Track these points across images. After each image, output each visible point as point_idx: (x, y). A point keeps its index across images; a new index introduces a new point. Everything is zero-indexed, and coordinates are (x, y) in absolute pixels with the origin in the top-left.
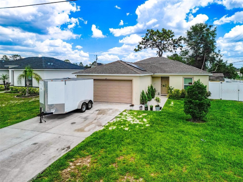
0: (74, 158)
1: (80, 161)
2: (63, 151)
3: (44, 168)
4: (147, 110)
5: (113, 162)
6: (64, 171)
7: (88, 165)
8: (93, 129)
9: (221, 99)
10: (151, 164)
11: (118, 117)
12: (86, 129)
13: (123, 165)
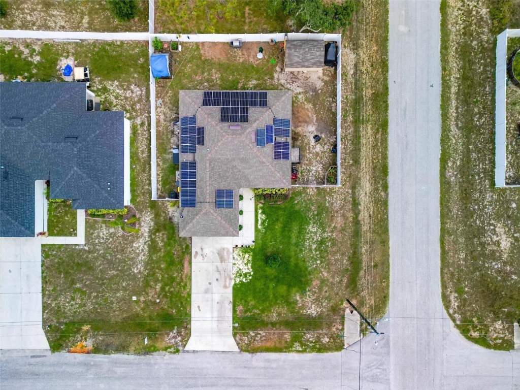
0: (236, 307)
1: (239, 308)
4: (247, 247)
6: (238, 313)
7: (242, 309)
8: (231, 284)
10: (259, 304)
11: (234, 264)
12: (227, 285)
13: (252, 307)
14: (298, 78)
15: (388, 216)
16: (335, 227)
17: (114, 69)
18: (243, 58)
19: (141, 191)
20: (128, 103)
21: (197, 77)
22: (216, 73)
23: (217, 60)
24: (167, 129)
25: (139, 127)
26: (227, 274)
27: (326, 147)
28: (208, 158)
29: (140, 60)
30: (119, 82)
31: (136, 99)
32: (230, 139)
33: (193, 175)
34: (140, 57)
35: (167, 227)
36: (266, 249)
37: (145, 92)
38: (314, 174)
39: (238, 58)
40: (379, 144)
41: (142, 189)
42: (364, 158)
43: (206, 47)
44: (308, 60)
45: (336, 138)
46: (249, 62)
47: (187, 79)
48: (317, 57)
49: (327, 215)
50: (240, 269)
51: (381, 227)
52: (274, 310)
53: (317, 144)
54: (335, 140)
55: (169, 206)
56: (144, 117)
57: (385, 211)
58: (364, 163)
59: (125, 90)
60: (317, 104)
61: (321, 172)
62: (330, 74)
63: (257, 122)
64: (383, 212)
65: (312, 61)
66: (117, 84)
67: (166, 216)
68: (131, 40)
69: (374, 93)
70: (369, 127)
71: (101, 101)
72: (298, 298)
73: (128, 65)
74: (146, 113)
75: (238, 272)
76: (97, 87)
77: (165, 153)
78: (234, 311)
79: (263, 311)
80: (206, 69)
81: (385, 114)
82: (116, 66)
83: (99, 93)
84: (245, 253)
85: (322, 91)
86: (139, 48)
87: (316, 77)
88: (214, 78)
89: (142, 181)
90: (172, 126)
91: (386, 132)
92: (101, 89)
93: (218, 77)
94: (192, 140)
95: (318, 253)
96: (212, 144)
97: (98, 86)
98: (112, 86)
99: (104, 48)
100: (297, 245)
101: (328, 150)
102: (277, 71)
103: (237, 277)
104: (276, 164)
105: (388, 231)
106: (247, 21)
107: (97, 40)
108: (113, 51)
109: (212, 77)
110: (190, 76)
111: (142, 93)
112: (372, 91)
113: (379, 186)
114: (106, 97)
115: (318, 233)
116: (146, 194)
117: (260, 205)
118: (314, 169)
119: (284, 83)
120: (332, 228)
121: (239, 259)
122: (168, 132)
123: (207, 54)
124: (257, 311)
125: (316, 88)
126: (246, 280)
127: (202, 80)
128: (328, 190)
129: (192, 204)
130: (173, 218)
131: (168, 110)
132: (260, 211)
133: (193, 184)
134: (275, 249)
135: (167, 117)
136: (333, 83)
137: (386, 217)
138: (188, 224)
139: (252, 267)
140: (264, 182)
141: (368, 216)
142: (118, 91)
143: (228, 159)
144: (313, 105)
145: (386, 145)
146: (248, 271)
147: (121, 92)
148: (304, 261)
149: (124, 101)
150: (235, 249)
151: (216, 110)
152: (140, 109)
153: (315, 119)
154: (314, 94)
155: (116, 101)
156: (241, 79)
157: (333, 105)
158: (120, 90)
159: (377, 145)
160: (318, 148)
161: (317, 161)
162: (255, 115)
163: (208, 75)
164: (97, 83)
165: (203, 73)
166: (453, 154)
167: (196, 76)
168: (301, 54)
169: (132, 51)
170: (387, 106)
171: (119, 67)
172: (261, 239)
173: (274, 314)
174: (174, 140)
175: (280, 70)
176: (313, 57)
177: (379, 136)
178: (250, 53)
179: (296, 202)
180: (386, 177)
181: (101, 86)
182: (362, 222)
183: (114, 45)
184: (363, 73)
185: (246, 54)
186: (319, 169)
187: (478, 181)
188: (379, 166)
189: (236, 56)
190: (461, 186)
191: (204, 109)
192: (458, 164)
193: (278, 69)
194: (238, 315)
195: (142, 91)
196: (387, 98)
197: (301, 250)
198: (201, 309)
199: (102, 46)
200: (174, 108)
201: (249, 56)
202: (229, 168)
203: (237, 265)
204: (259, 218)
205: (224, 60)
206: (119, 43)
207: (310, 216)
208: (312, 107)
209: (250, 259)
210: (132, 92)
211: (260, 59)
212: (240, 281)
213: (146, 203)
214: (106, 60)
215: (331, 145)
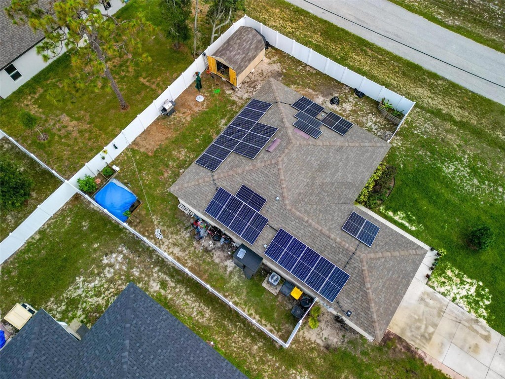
8: (485, 328)
11: (454, 300)
12: (484, 333)
14: (254, 82)
15: (470, 91)
16: (459, 146)
17: (61, 269)
18: (187, 116)
19: (256, 363)
20: (120, 282)
21: (166, 175)
22: (179, 152)
23: (167, 142)
24: (197, 256)
25: (163, 292)
26: (465, 320)
27: (351, 100)
28: (288, 207)
29: (83, 226)
30: (82, 275)
31: (124, 268)
32: (285, 159)
33: (298, 246)
34: (81, 223)
35: (338, 363)
36: (451, 241)
37: (126, 249)
38: (376, 127)
39: (184, 121)
40: (379, 56)
41: (254, 358)
42: (386, 77)
43: (141, 143)
44: (249, 49)
45: (347, 86)
46: (197, 113)
47: (158, 187)
48: (253, 39)
49: (439, 144)
50: (466, 297)
51: (481, 104)
53: (342, 105)
54: (348, 88)
55: (306, 334)
56: (155, 275)
57: (463, 91)
58: (392, 81)
59: (98, 274)
60: (296, 80)
61: (378, 120)
62: (274, 54)
63: (285, 120)
64: (463, 93)
65: (253, 46)
66: (82, 279)
67: (319, 352)
68: (51, 218)
69: (322, 34)
70: (354, 56)
71: (82, 321)
73: (74, 246)
74: (153, 268)
75: (469, 303)
76: (59, 313)
77: (225, 282)
80: (166, 159)
81: (351, 35)
82: (60, 263)
83: (70, 315)
84: (444, 273)
85: (285, 69)
86: (68, 216)
87: (266, 65)
88: (183, 157)
89: (242, 348)
90: (198, 246)
91: (370, 45)
92: (67, 308)
93: (186, 152)
94: (247, 213)
95: (487, 183)
96: (275, 188)
97: (59, 310)
98: (78, 288)
99: (25, 261)
100: (463, 199)
101: (356, 99)
102: (230, 94)
103: (476, 309)
104: (351, 137)
105: (490, 100)
106: (154, 87)
107: (6, 262)
108: (39, 252)
109: (181, 159)
110: (157, 181)
111: (124, 255)
112: (317, 34)
113: (428, 80)
114: (84, 310)
115: (459, 166)
116: (265, 357)
117: (382, 208)
118: (370, 124)
119: (249, 95)
120: (459, 150)
121: (449, 288)
122: (201, 257)
123: (150, 146)
125: (278, 72)
126: (488, 299)
127: (173, 172)
128: (406, 126)
129: (341, 278)
130: (329, 342)
131: (174, 236)
132: (391, 214)
133: (311, 256)
134: (456, 230)
135: (181, 245)
136: (285, 56)
137: (470, 94)
138: (369, 309)
139: (472, 278)
140: (364, 168)
141: (460, 110)
142: (92, 284)
143: (308, 183)
144: (295, 84)
145: (385, 52)
146: (475, 287)
147: (97, 282)
148: (491, 205)
149: (112, 285)
150: (430, 283)
151: (232, 159)
152: (142, 272)
153: (311, 91)
154: (283, 77)
155: (101, 298)
156: (209, 132)
157: (308, 69)
158: (94, 281)
159: (379, 59)
160: (348, 107)
161: (363, 116)
162: (274, 120)
163: (174, 161)
164: (55, 307)
165: (167, 165)
166: (429, 10)
167: (163, 174)
168: (238, 50)
169: (64, 227)
170: (343, 30)
171: (65, 260)
172: (432, 237)
174: (219, 257)
175: (232, 91)
176: (249, 42)
177: (370, 53)
178: (189, 105)
179: (402, 166)
180: (423, 69)
181: (63, 304)
182: (465, 120)
183: (33, 244)
184: (293, 32)
185: (186, 110)
186: (374, 120)
187: (471, 7)
188: (405, 69)
189: (180, 121)
190: (469, 21)
191: (219, 171)
192: (443, 12)
193: (228, 92)
195: (121, 252)
196: (336, 26)
197: (474, 199)
199: (18, 263)
200: (178, 227)
201: (191, 109)
202: (319, 193)
203: (458, 296)
204: (401, 221)
205: (171, 135)
206: (38, 237)
207: (430, 162)
208: (295, 86)
209: (457, 273)
210: (111, 266)
211: (204, 101)
212: (486, 309)
213: (278, 368)
214: (39, 270)
215: (352, 94)
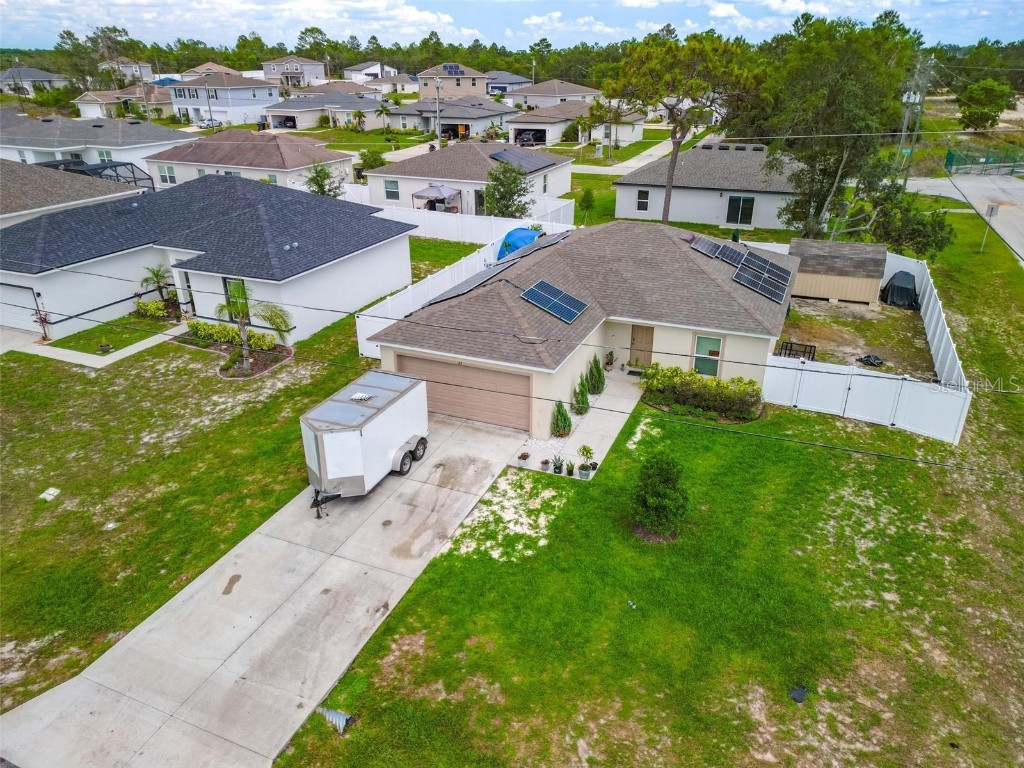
0: (397, 633)
1: (407, 642)
2: (378, 614)
3: (355, 654)
4: (560, 472)
5: (460, 648)
6: (384, 661)
7: (420, 652)
8: (429, 551)
9: (795, 406)
10: (518, 658)
11: (485, 502)
12: (415, 548)
13: (474, 657)
14: (814, 305)
50: (499, 520)
52: (593, 717)
65: (855, 258)
72: (757, 711)
75: (485, 525)
78: (376, 646)
79: (522, 702)
84: (546, 487)
87: (863, 309)
95: (886, 566)
103: (471, 536)
115: (885, 515)
117: (655, 412)
120: (951, 522)
121: (512, 494)
124: (489, 691)
126: (506, 554)
132: (648, 420)
139: (552, 527)
140: (690, 311)
143: (603, 257)
150: (513, 470)
153: (862, 342)
173: (582, 743)
179: (789, 433)
194: (378, 671)
198: (236, 587)
202: (597, 273)
203: (496, 508)
207: (844, 468)
208: (852, 330)
209: (554, 504)
